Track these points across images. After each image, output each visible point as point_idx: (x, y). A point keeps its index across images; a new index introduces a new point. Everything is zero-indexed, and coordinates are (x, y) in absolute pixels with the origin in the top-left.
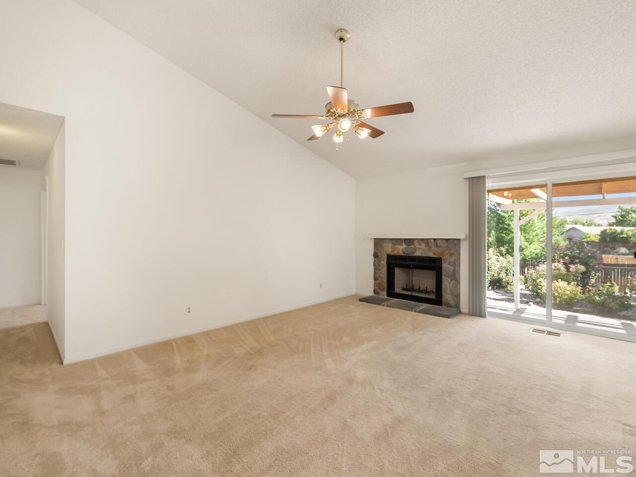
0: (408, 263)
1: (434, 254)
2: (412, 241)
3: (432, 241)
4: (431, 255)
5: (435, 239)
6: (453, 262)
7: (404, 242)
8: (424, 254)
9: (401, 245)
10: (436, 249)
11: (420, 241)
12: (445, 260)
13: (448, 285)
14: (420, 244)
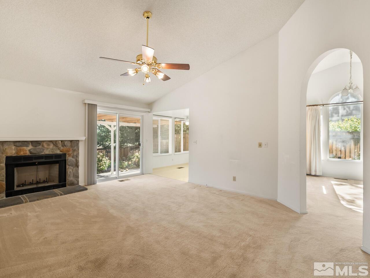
0: (34, 161)
1: (61, 151)
2: (40, 142)
3: (60, 142)
4: (58, 152)
5: (62, 141)
6: (75, 156)
7: (30, 144)
8: (52, 152)
9: (28, 146)
10: (62, 148)
11: (48, 142)
12: (69, 155)
13: (72, 171)
14: (49, 145)
